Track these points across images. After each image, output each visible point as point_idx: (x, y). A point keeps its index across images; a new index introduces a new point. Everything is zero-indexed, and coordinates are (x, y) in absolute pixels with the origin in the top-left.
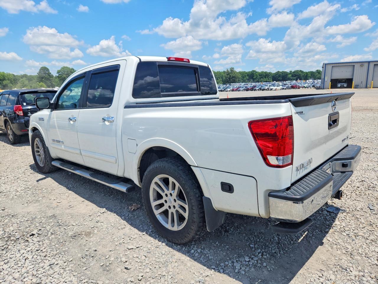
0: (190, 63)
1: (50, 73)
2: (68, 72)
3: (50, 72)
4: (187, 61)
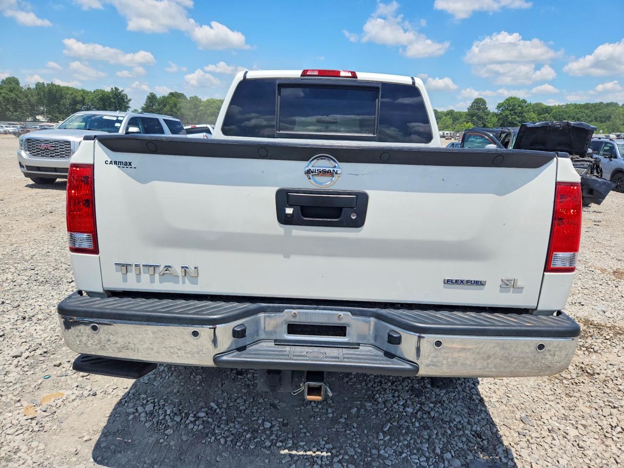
0: (358, 79)
1: (487, 108)
2: (514, 106)
3: (487, 106)
4: (350, 75)
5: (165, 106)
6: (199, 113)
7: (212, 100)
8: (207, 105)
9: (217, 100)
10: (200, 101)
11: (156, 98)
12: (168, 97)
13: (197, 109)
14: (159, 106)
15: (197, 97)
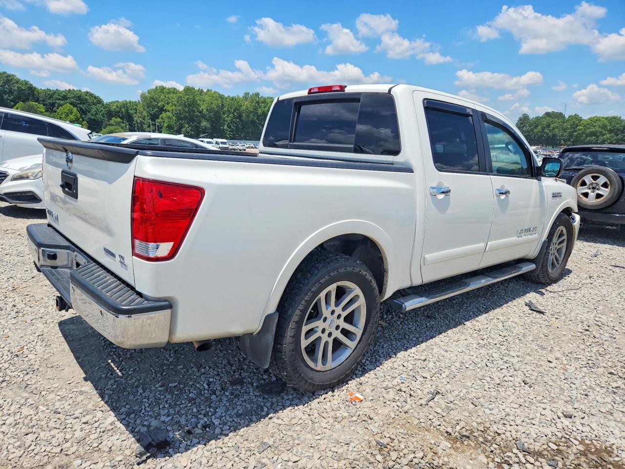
5: (536, 127)
6: (575, 133)
7: (596, 118)
8: (588, 124)
9: (603, 118)
10: (580, 120)
11: (529, 119)
12: (542, 118)
13: (574, 128)
14: (530, 127)
15: (578, 116)
